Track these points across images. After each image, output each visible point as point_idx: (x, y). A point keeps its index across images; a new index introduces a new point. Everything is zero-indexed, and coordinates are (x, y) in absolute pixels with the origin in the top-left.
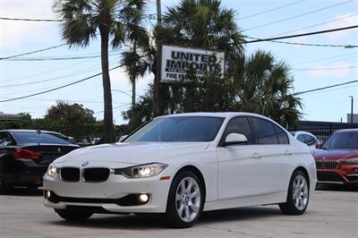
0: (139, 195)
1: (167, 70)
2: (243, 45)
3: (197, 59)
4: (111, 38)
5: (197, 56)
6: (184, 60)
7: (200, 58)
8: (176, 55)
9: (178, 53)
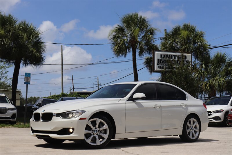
0: (69, 129)
1: (158, 64)
2: (209, 50)
3: (175, 58)
4: (137, 53)
5: (175, 56)
6: (167, 59)
7: (177, 58)
8: (163, 56)
9: (164, 55)
